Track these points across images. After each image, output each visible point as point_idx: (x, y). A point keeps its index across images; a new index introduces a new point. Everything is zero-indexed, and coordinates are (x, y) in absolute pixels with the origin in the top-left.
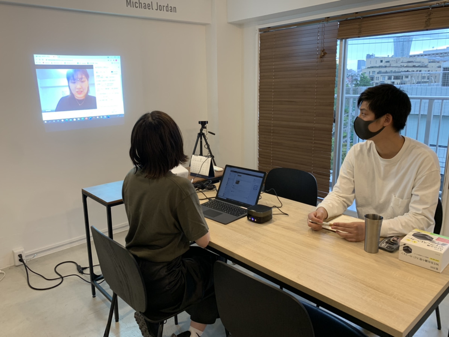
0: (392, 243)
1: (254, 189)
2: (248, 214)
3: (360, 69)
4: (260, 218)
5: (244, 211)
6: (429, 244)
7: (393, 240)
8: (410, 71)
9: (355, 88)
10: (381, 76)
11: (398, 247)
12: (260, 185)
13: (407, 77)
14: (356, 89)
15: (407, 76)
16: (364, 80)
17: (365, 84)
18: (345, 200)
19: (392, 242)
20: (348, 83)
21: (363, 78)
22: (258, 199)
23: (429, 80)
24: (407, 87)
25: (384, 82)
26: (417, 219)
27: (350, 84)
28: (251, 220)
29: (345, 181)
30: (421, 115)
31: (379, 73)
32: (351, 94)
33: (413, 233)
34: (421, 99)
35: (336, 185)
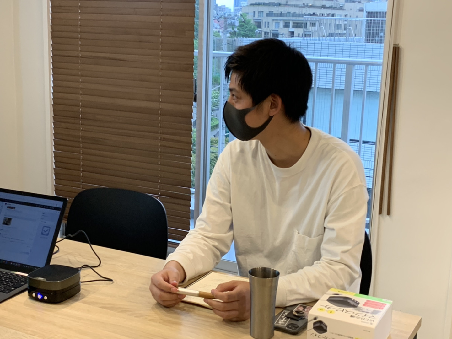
0: (296, 318)
1: (42, 234)
2: (29, 286)
3: (238, 6)
4: (55, 292)
5: (22, 281)
6: (354, 313)
7: (297, 312)
8: (318, 14)
9: (231, 39)
10: (273, 20)
11: (305, 324)
12: (55, 224)
13: (313, 24)
14: (233, 42)
15: (313, 22)
16: (245, 26)
17: (248, 33)
18: (216, 244)
19: (295, 316)
20: (218, 30)
21: (244, 22)
22: (51, 253)
23: (347, 32)
24: (313, 42)
25: (277, 31)
26: (335, 271)
27: (222, 32)
28: (36, 299)
29: (216, 208)
30: (336, 89)
31: (270, 14)
32: (224, 51)
33: (327, 297)
34: (335, 63)
35: (200, 217)
